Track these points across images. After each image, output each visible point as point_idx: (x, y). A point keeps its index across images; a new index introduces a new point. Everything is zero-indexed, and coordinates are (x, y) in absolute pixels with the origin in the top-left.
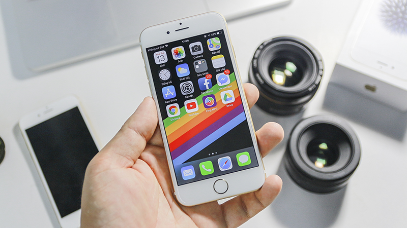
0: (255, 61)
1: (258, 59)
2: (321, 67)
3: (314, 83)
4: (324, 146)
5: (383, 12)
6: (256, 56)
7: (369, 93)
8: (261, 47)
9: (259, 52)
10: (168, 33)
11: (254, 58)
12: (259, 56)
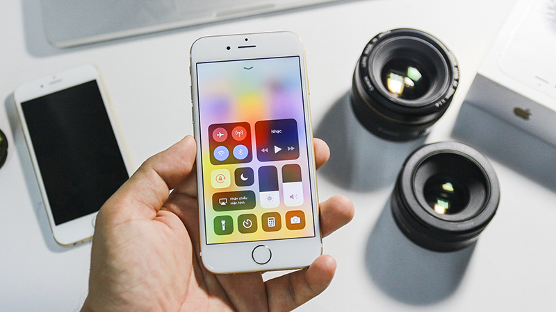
0: (365, 59)
1: (368, 56)
2: (455, 76)
3: (443, 97)
4: (448, 187)
5: (550, 8)
6: (367, 52)
7: (519, 120)
8: (375, 40)
9: (370, 46)
10: (228, 48)
11: (363, 55)
12: (370, 53)
